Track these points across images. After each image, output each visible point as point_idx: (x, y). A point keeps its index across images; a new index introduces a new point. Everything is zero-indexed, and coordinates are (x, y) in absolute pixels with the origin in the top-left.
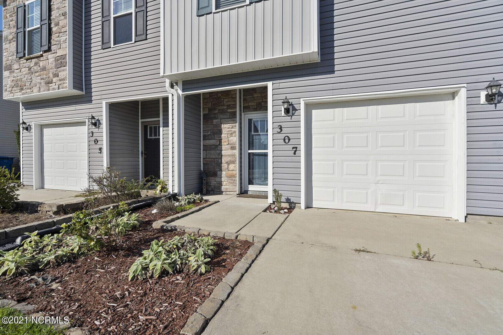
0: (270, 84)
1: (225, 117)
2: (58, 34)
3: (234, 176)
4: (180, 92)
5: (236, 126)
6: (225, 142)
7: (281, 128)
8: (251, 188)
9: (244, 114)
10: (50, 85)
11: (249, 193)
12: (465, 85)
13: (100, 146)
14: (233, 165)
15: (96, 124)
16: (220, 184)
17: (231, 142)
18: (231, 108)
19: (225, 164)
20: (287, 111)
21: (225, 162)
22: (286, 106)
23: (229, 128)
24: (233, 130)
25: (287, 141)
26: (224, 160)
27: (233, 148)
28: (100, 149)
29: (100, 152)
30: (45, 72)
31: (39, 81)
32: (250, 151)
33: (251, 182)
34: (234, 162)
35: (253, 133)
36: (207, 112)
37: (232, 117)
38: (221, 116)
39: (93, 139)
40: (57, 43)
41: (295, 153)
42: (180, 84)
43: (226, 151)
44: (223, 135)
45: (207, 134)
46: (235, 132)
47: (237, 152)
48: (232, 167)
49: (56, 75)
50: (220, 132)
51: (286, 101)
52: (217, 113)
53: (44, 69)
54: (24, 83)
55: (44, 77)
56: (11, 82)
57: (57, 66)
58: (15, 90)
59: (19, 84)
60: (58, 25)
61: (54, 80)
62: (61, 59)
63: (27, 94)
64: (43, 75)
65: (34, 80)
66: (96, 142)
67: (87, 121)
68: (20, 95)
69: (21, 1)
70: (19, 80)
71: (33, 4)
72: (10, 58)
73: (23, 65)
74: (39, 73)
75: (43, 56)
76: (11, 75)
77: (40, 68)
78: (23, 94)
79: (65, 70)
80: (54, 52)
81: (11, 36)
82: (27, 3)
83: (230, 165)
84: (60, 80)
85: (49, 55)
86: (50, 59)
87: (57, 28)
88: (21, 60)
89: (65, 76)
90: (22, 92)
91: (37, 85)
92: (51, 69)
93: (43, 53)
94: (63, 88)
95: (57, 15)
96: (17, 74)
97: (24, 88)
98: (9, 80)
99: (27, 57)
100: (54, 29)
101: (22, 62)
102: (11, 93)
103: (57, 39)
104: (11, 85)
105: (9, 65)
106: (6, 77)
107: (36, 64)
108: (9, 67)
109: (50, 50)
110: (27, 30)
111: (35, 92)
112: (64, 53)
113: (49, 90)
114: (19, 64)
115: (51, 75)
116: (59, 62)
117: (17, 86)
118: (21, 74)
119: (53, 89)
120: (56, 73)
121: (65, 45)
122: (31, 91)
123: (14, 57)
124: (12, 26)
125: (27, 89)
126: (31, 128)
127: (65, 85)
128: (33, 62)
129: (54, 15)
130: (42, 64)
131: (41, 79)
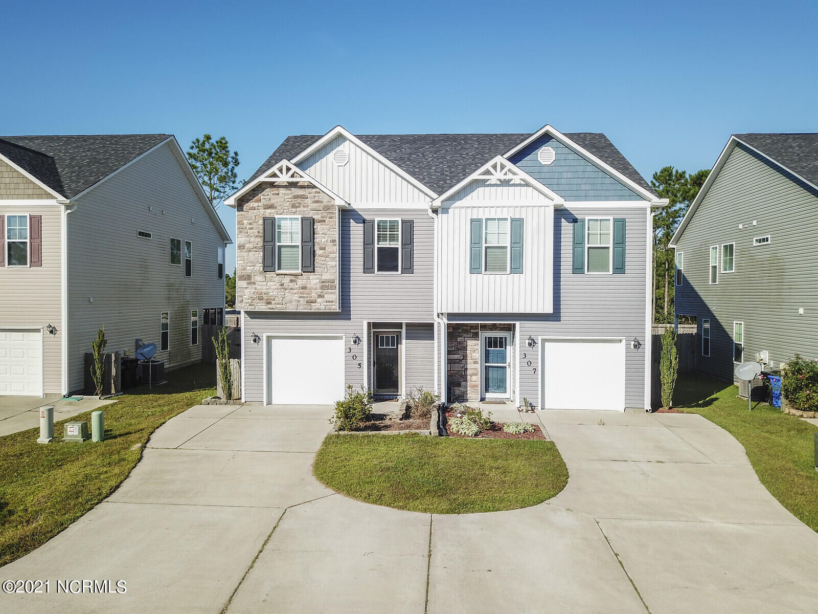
0: (518, 324)
1: (468, 336)
2: (324, 258)
3: (477, 386)
4: (446, 322)
5: (478, 344)
6: (470, 357)
7: (525, 355)
8: (488, 395)
9: (482, 332)
10: (314, 304)
11: (487, 400)
12: (625, 338)
13: (360, 362)
14: (476, 377)
15: (357, 341)
16: (465, 393)
17: (474, 358)
18: (474, 329)
19: (470, 376)
20: (530, 344)
21: (469, 374)
22: (530, 342)
23: (472, 346)
25: (529, 364)
26: (469, 372)
27: (475, 363)
28: (359, 364)
29: (359, 367)
30: (307, 291)
31: (297, 299)
32: (487, 364)
33: (487, 390)
34: (476, 375)
35: (487, 349)
36: (451, 330)
37: (476, 336)
38: (465, 335)
39: (351, 354)
40: (324, 266)
41: (534, 373)
42: (446, 315)
43: (470, 366)
44: (468, 352)
45: (451, 349)
46: (477, 349)
47: (478, 366)
48: (474, 378)
49: (320, 296)
50: (465, 348)
51: (530, 338)
52: (461, 332)
53: (304, 288)
54: (273, 298)
55: (305, 295)
56: (251, 294)
57: (322, 288)
58: (257, 303)
59: (265, 297)
60: (325, 249)
61: (319, 300)
62: (329, 282)
63: (278, 308)
64: (303, 293)
65: (288, 296)
66: (355, 358)
67: (344, 337)
68: (267, 309)
69: (268, 213)
70: (265, 294)
71: (286, 219)
72: (248, 268)
73: (271, 279)
74: (296, 290)
75: (302, 275)
76: (250, 286)
77: (297, 286)
78: (270, 309)
79: (335, 293)
80: (318, 273)
81: (251, 246)
82: (276, 217)
83: (473, 377)
84: (326, 302)
85: (312, 276)
86: (313, 280)
87: (322, 252)
88: (267, 273)
89: (333, 299)
90: (269, 306)
91: (294, 303)
92: (314, 289)
93: (304, 272)
94: (330, 310)
95: (323, 240)
96: (262, 287)
97: (273, 302)
98: (247, 290)
99: (277, 272)
100: (318, 252)
101: (268, 275)
102: (250, 305)
103: (323, 262)
104: (251, 297)
105: (248, 275)
106: (242, 288)
107: (291, 281)
108: (248, 278)
109: (314, 271)
110: (278, 244)
111: (291, 308)
112: (333, 277)
113: (310, 309)
114: (265, 277)
115: (314, 295)
116: (325, 285)
117: (261, 299)
118: (268, 288)
119: (318, 309)
120: (322, 294)
121: (333, 271)
122: (285, 307)
123: (256, 268)
124: (253, 235)
125: (278, 304)
126: (259, 338)
127: (333, 307)
128: (288, 279)
129: (318, 239)
130: (300, 282)
131: (300, 297)
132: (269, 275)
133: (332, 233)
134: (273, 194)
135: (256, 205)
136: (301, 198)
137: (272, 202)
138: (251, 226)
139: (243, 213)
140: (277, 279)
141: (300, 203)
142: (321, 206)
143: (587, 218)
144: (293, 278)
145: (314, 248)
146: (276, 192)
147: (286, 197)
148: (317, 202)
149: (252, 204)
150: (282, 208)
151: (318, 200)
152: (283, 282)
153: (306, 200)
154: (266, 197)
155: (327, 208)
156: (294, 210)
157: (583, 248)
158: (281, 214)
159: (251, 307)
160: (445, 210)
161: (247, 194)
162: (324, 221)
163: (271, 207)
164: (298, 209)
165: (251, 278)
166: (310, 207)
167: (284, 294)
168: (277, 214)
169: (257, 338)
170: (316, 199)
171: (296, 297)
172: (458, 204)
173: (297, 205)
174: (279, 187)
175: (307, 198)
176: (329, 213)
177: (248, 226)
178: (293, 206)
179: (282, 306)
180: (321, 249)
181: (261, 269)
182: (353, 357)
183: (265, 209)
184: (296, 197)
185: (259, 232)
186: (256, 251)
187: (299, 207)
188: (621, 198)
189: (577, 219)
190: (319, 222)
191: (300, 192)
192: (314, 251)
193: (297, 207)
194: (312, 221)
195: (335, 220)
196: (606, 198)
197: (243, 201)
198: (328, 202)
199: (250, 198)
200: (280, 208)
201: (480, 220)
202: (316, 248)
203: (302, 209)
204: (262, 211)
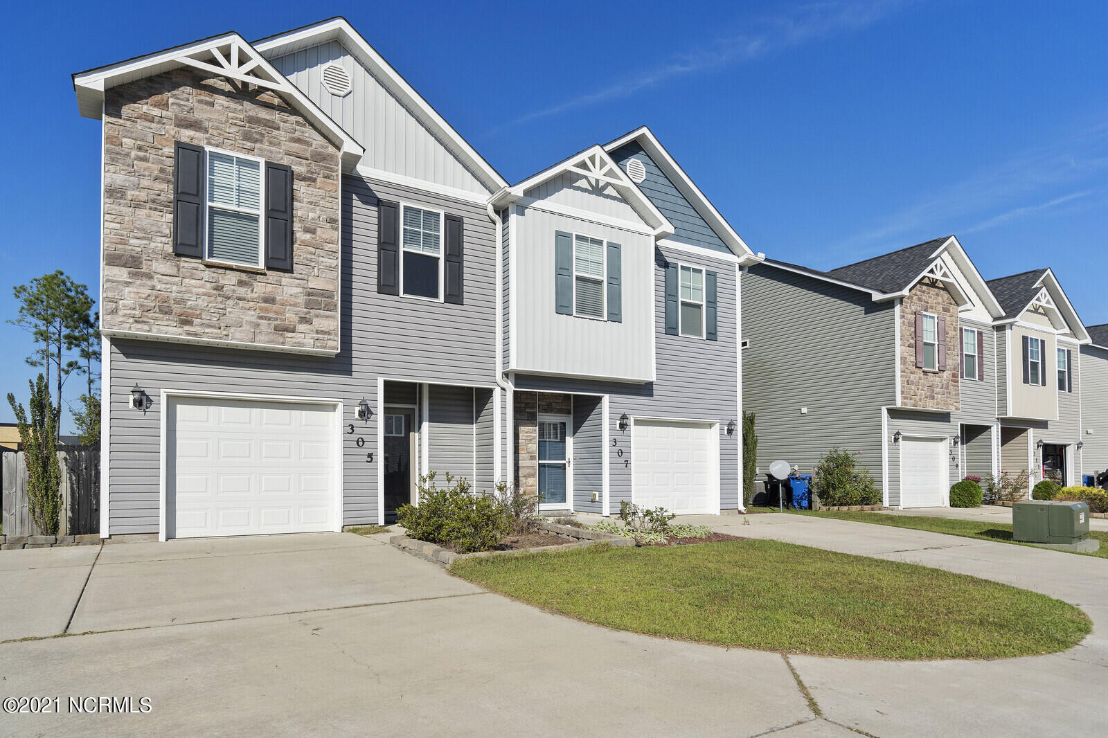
0: (606, 398)
1: (522, 417)
2: (313, 250)
3: (534, 493)
4: (513, 388)
5: (535, 430)
6: (523, 449)
7: (615, 441)
8: (542, 507)
10: (290, 335)
12: (719, 420)
13: (370, 451)
14: (533, 479)
15: (366, 413)
17: (530, 450)
18: (531, 408)
19: (523, 478)
20: (622, 426)
21: (522, 475)
22: (623, 422)
23: (526, 432)
24: (532, 435)
25: (620, 454)
27: (532, 458)
28: (370, 455)
29: (369, 459)
30: (275, 307)
31: (254, 319)
32: (541, 462)
34: (533, 476)
37: (532, 418)
39: (355, 437)
40: (313, 264)
41: (626, 467)
42: (512, 377)
43: (524, 462)
44: (520, 441)
47: (536, 463)
49: (304, 320)
50: (517, 436)
51: (624, 417)
53: (270, 300)
54: (198, 312)
55: (272, 315)
56: (140, 297)
57: (308, 305)
58: (156, 319)
59: (177, 309)
60: (314, 233)
61: (302, 327)
62: (322, 295)
63: (207, 336)
64: (267, 310)
65: (233, 313)
66: (361, 443)
67: (340, 405)
68: (180, 334)
69: (186, 135)
70: (177, 302)
71: (228, 159)
72: (132, 241)
73: (192, 273)
74: (251, 303)
75: (265, 274)
76: (138, 282)
77: (254, 295)
78: (189, 334)
79: (334, 317)
80: (300, 276)
81: (143, 195)
82: (208, 149)
83: (529, 479)
84: (317, 332)
85: (285, 279)
86: (288, 287)
87: (308, 236)
88: (183, 259)
89: (331, 328)
90: (187, 328)
91: (246, 327)
92: (291, 305)
93: (269, 268)
94: (325, 348)
95: (311, 215)
96: (169, 286)
97: (196, 321)
98: (127, 289)
99: (207, 259)
100: (300, 235)
101: (186, 265)
102: (136, 322)
103: (309, 256)
104: (141, 306)
105: (132, 257)
106: (118, 282)
107: (241, 283)
108: (133, 263)
109: (291, 271)
110: (209, 204)
111: (239, 338)
112: (330, 287)
113: (283, 343)
114: (178, 266)
115: (290, 317)
116: (315, 299)
117: (166, 311)
118: (184, 289)
119: (299, 344)
120: (308, 316)
121: (331, 275)
122: (225, 333)
123: (153, 245)
124: (147, 173)
125: (209, 326)
126: (150, 401)
127: (331, 343)
128: (232, 278)
129: (300, 210)
130: (261, 288)
131: (261, 318)
132: (186, 263)
133: (329, 205)
134: (200, 102)
135: (156, 112)
136: (265, 125)
137: (197, 115)
138: (141, 154)
139: (121, 121)
140: (208, 274)
141: (262, 135)
142: (307, 150)
143: (680, 264)
144: (244, 277)
145: (292, 226)
146: (207, 99)
147: (231, 115)
148: (298, 141)
149: (144, 108)
150: (220, 134)
151: (301, 137)
152: (222, 282)
153: (275, 133)
154: (182, 103)
155: (319, 157)
156: (249, 145)
157: (677, 302)
158: (217, 146)
159: (139, 326)
160: (521, 210)
161: (132, 83)
162: (314, 180)
163: (196, 125)
164: (258, 145)
165: (141, 263)
166: (283, 147)
167: (222, 306)
168: (209, 143)
169: (144, 398)
170: (297, 134)
171: (251, 316)
172: (538, 204)
173: (257, 136)
174: (214, 90)
175: (278, 129)
176: (325, 167)
177: (134, 153)
178: (247, 137)
179: (219, 331)
180: (307, 230)
181: (170, 249)
182: (358, 442)
183: (178, 126)
184: (253, 120)
185: (162, 171)
186: (155, 209)
187: (261, 142)
188: (710, 246)
189: (668, 263)
190: (304, 179)
191: (264, 114)
192: (292, 232)
193: (256, 141)
194: (289, 173)
195: (335, 182)
196: (697, 243)
197: (121, 96)
198: (323, 147)
199: (140, 93)
200: (215, 133)
201: (568, 236)
202: (297, 226)
203: (266, 146)
204: (171, 129)
